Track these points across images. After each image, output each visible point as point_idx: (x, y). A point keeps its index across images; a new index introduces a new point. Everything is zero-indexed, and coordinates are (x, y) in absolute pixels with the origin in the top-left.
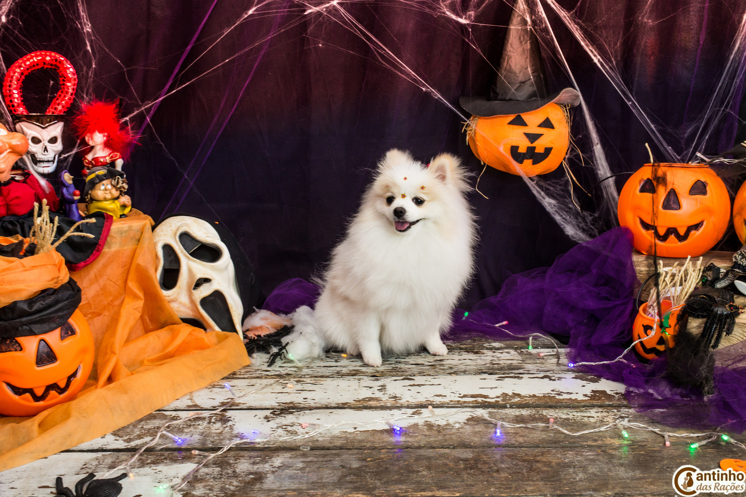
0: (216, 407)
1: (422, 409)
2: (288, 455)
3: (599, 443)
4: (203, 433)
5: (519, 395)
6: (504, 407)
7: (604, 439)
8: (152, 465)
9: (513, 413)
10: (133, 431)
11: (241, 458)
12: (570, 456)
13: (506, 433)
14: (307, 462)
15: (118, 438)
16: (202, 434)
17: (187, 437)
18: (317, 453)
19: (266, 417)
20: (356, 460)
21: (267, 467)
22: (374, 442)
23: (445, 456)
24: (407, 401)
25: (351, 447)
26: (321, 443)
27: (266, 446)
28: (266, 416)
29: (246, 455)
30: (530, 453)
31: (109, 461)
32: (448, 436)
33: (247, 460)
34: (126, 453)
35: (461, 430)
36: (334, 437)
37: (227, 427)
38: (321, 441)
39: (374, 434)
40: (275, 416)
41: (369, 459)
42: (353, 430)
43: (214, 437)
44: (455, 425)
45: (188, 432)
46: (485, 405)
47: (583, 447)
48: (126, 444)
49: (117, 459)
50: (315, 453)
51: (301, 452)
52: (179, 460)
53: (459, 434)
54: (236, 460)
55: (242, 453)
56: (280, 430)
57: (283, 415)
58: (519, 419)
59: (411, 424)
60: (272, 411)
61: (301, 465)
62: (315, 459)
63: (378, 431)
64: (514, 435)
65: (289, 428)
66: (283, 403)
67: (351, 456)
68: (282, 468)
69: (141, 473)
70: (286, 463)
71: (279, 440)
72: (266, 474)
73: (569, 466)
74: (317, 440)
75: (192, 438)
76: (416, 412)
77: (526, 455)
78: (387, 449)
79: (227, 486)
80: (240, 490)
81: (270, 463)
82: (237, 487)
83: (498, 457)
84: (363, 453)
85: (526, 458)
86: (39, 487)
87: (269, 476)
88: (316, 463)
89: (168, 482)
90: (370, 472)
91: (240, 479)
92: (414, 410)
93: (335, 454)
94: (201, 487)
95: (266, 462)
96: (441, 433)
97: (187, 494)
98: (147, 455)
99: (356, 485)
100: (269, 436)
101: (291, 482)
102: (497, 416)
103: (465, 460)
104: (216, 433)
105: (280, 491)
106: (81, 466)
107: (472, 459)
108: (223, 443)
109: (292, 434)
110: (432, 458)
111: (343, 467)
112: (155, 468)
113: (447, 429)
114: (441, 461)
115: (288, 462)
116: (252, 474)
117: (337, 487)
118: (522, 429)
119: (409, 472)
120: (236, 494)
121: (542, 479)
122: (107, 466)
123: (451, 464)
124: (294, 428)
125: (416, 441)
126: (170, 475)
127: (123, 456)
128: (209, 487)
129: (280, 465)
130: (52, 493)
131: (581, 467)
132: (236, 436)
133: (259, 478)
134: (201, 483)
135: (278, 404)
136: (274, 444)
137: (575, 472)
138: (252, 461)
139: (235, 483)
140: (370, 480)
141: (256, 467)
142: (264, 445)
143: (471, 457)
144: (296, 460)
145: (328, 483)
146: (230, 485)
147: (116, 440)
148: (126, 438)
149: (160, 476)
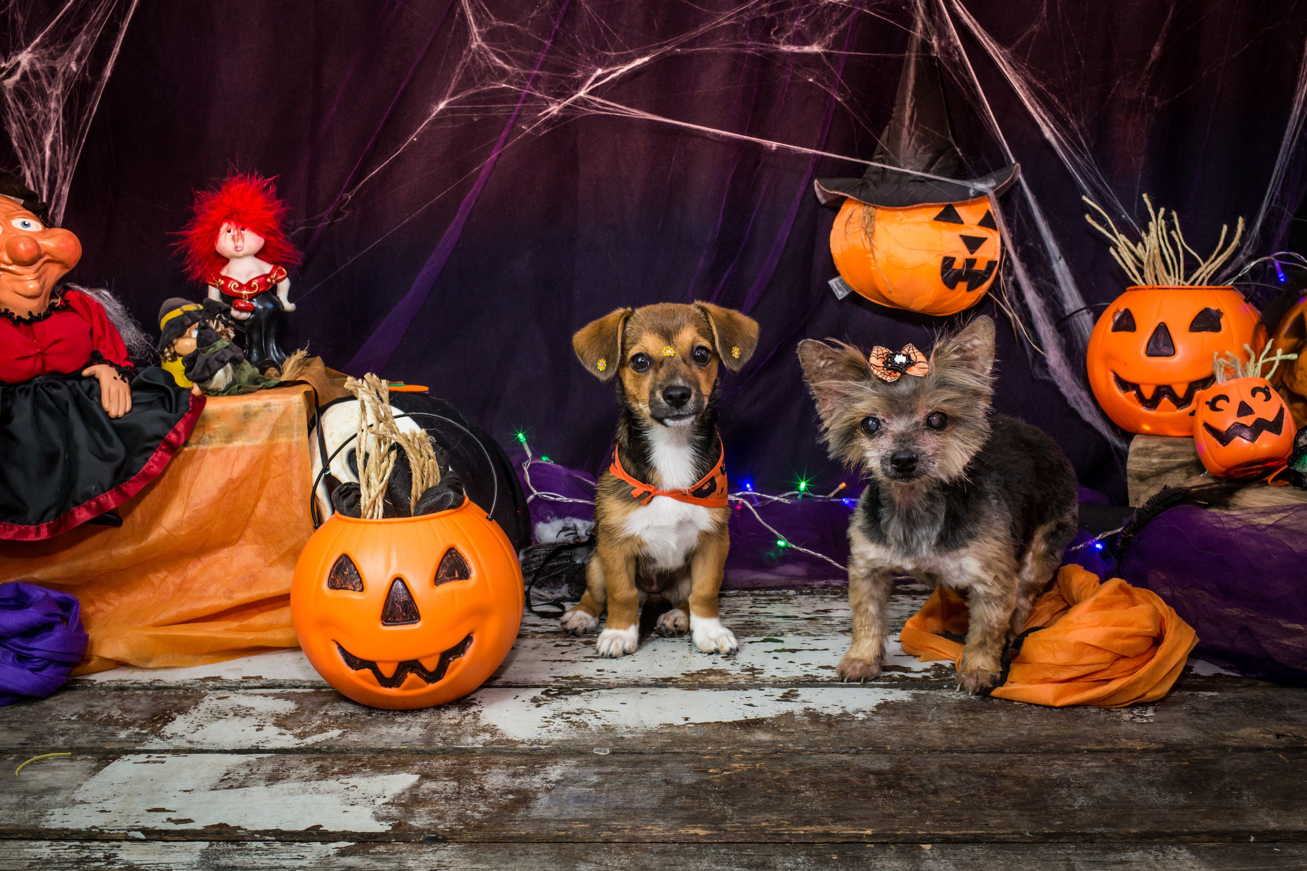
1: (799, 689)
2: (572, 762)
3: (1108, 746)
4: (428, 724)
6: (938, 686)
7: (1116, 740)
8: (341, 776)
10: (309, 720)
11: (493, 767)
12: (1059, 768)
13: (944, 729)
14: (606, 773)
15: (284, 731)
16: (424, 726)
17: (402, 730)
18: (623, 759)
19: (535, 700)
20: (689, 772)
21: (537, 781)
22: (718, 742)
23: (843, 767)
24: (773, 676)
25: (681, 750)
26: (628, 742)
27: (535, 746)
28: (535, 697)
29: (501, 762)
30: (989, 763)
31: (268, 768)
32: (846, 733)
33: (503, 769)
34: (297, 756)
35: (867, 723)
36: (650, 735)
37: (468, 714)
38: (628, 739)
39: (718, 729)
40: (549, 699)
41: (711, 771)
42: (683, 722)
43: (446, 731)
44: (856, 715)
45: (401, 723)
46: (905, 684)
47: (1079, 752)
48: (297, 741)
49: (282, 765)
50: (620, 758)
51: (595, 758)
52: (388, 768)
53: (863, 730)
54: (484, 769)
55: (495, 758)
56: (558, 721)
57: (563, 696)
58: (967, 708)
59: (781, 713)
60: (544, 690)
61: (595, 779)
62: (620, 770)
63: (725, 723)
64: (959, 732)
65: (574, 718)
66: (563, 678)
67: (681, 765)
68: (564, 783)
69: (321, 789)
70: (570, 776)
71: (557, 737)
72: (535, 793)
73: (1059, 785)
74: (622, 738)
75: (410, 733)
76: (789, 693)
77: (983, 765)
78: (742, 753)
79: (469, 812)
80: (491, 818)
81: (542, 776)
82: (485, 813)
83: (934, 768)
84: (700, 760)
85: (983, 770)
86: (149, 811)
87: (540, 795)
88: (621, 775)
89: (368, 804)
90: (714, 792)
91: (492, 800)
92: (786, 690)
93: (654, 761)
94: (423, 814)
95: (536, 773)
96: (834, 729)
97: (400, 824)
98: (333, 759)
99: (691, 813)
100: (539, 730)
101: (578, 807)
102: (928, 700)
103: (878, 773)
104: (450, 725)
105: (559, 821)
106: (220, 776)
107: (890, 771)
108: (463, 741)
109: (579, 726)
110: (821, 768)
111: (667, 782)
112: (346, 781)
113: (844, 721)
114: (837, 773)
115: (574, 773)
116: (511, 792)
117: (657, 817)
118: (972, 722)
119: (782, 791)
120: (484, 827)
121: (1014, 806)
122: (264, 777)
123: (854, 780)
124: (582, 717)
125: (791, 741)
126: (371, 794)
127: (292, 760)
128: (438, 814)
129: (559, 778)
130: (169, 820)
131: (1080, 787)
132: (484, 730)
133: (524, 798)
134: (423, 806)
135: (554, 679)
136: (549, 743)
137: (1070, 796)
138: (511, 770)
139: (483, 808)
140: (715, 806)
141: (518, 780)
142: (531, 745)
143: (887, 768)
144: (586, 770)
145: (643, 809)
146: (474, 812)
147: (281, 734)
148: (299, 731)
149: (354, 794)
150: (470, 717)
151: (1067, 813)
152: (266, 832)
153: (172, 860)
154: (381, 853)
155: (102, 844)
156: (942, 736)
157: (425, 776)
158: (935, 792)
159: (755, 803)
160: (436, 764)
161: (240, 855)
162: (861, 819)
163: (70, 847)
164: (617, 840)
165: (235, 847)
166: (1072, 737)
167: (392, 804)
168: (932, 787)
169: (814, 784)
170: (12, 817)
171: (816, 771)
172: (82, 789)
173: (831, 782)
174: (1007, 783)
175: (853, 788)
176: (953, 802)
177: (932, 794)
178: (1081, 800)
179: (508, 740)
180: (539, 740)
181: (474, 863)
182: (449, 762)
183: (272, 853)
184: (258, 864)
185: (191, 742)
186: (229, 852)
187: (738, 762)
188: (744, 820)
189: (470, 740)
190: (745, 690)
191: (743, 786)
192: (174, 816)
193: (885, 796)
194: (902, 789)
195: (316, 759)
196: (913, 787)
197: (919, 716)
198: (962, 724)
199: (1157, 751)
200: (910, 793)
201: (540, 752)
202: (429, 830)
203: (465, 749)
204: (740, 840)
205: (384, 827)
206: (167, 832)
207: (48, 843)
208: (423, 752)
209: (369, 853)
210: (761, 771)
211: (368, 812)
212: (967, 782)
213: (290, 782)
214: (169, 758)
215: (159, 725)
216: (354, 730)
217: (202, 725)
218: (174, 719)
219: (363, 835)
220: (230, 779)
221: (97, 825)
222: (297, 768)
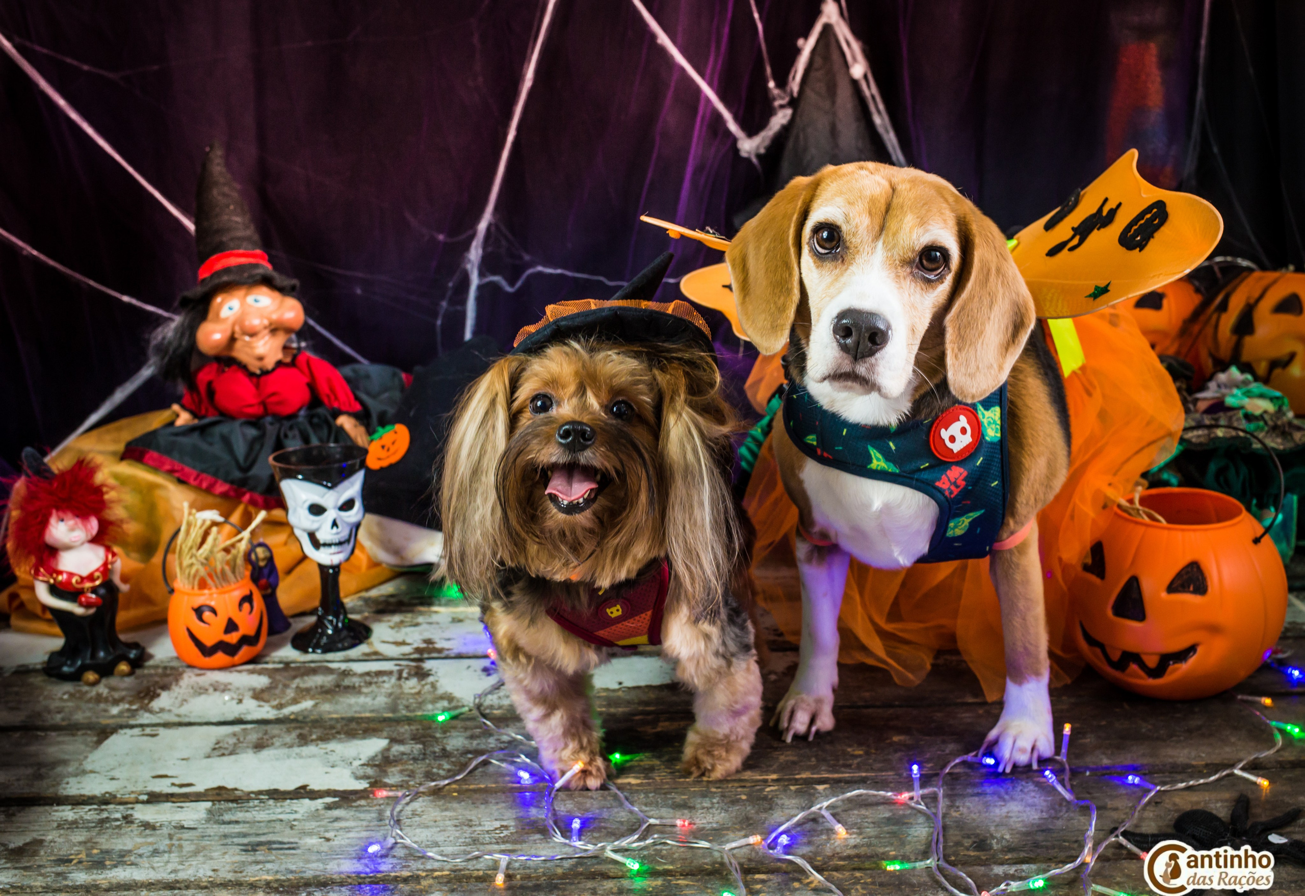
0: (407, 655)
3: (980, 699)
4: (391, 693)
8: (319, 742)
10: (283, 692)
11: (452, 730)
12: (937, 719)
15: (262, 703)
16: (389, 695)
17: (368, 699)
19: (484, 669)
22: (648, 703)
28: (484, 667)
29: (459, 726)
31: (253, 737)
33: (462, 732)
34: (277, 726)
37: (427, 683)
39: (648, 692)
42: (617, 687)
43: (408, 698)
45: (369, 693)
47: (956, 705)
48: (276, 712)
49: (265, 733)
52: (360, 734)
54: (445, 732)
63: (654, 687)
69: (304, 754)
71: (505, 703)
72: (491, 752)
75: (375, 702)
77: (872, 720)
78: (666, 714)
81: (496, 737)
82: (449, 771)
84: (631, 721)
85: (872, 725)
86: (154, 777)
87: (495, 754)
89: (346, 765)
91: (453, 759)
94: (395, 772)
95: (490, 735)
97: (376, 782)
98: (310, 728)
104: (412, 694)
106: (212, 746)
108: (422, 708)
112: (324, 746)
116: (470, 752)
118: (868, 680)
121: (896, 752)
122: (251, 745)
126: (348, 756)
127: (274, 730)
128: (409, 772)
130: (173, 784)
134: (395, 766)
136: (500, 707)
138: (468, 733)
139: (446, 766)
141: (475, 742)
147: (260, 706)
148: (275, 703)
149: (333, 758)
150: (428, 688)
152: (260, 792)
153: (182, 818)
154: (360, 806)
155: (118, 807)
157: (393, 741)
160: (402, 730)
161: (241, 811)
163: (90, 810)
165: (235, 805)
167: (368, 765)
170: (31, 785)
172: (89, 760)
176: (846, 751)
177: (828, 745)
178: (952, 746)
179: (463, 706)
180: (490, 707)
181: (442, 811)
183: (269, 809)
184: (258, 819)
185: (179, 716)
186: (230, 809)
187: (665, 721)
188: (671, 771)
189: (430, 707)
192: (177, 781)
195: (295, 728)
198: (860, 682)
202: (402, 786)
203: (426, 716)
205: (362, 785)
206: (172, 795)
207: (69, 807)
208: (390, 719)
209: (352, 806)
211: (347, 772)
213: (276, 748)
214: (162, 731)
215: (146, 701)
216: (325, 701)
217: (185, 700)
218: (158, 695)
219: (345, 792)
220: (220, 747)
221: (109, 790)
222: (279, 736)
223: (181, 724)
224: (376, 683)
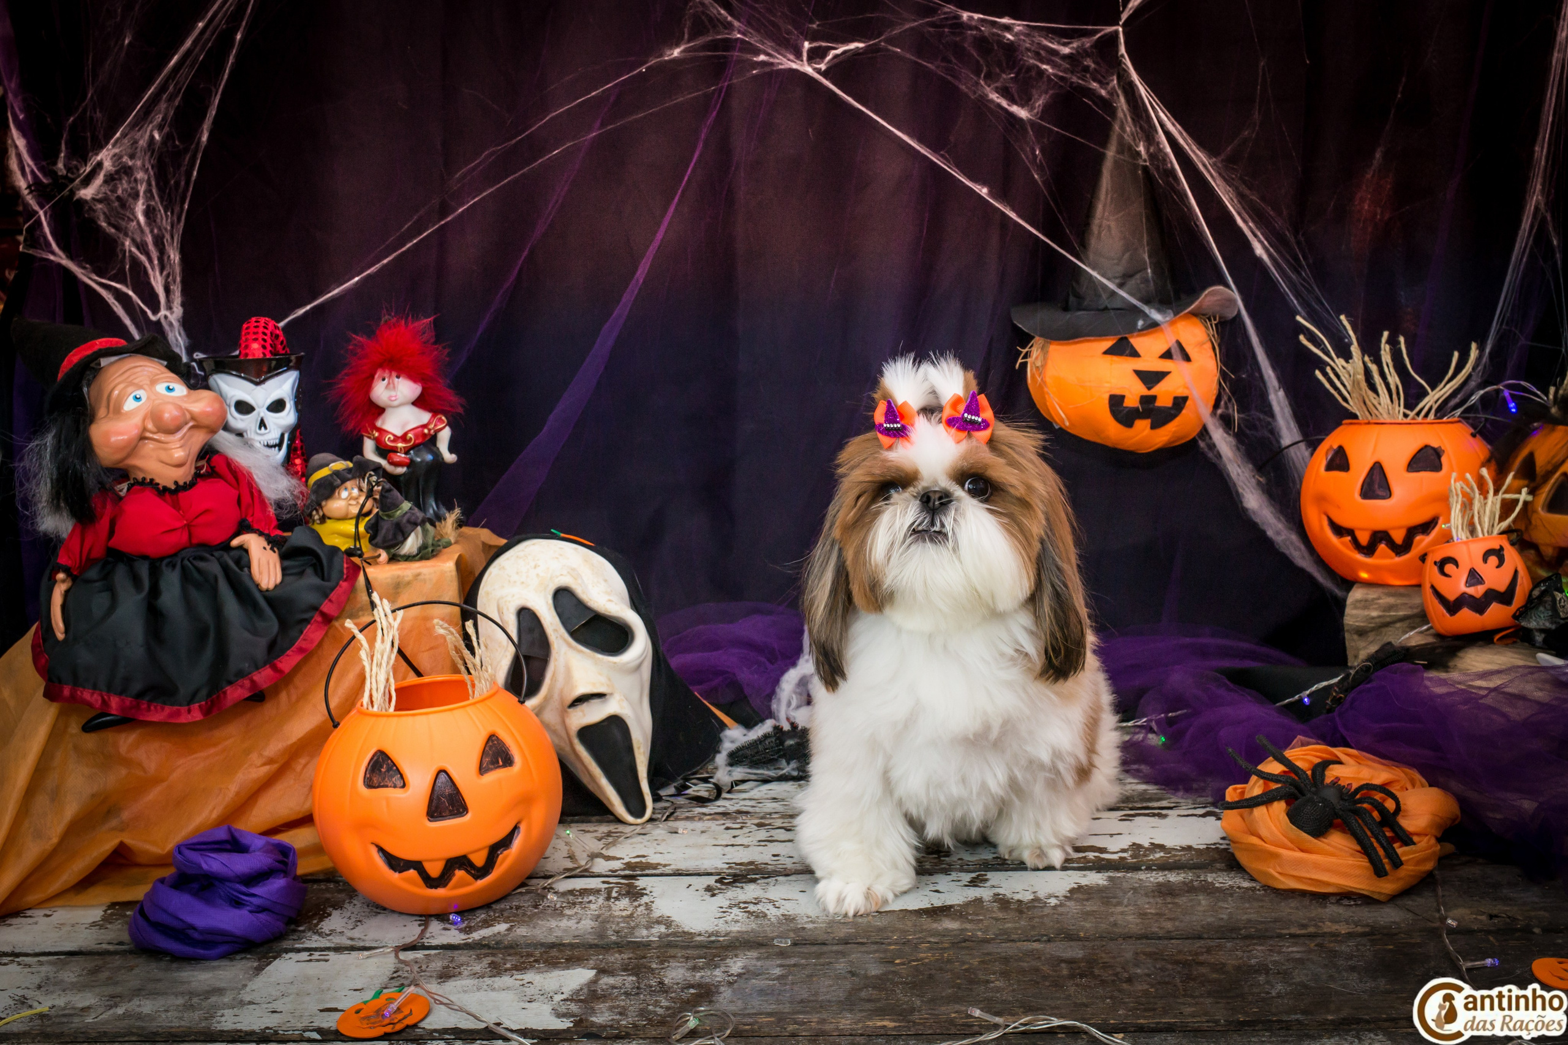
0: (617, 871)
1: (988, 873)
2: (753, 954)
3: (1310, 930)
4: (598, 916)
5: (1161, 847)
6: (1136, 868)
7: (1320, 924)
8: (514, 972)
9: (1152, 879)
11: (671, 961)
12: (1258, 953)
13: (1140, 914)
14: (788, 966)
15: (448, 927)
16: (597, 918)
17: (572, 923)
18: (806, 951)
19: (709, 889)
20: (875, 962)
21: (718, 974)
22: (904, 931)
23: (1033, 955)
24: (959, 859)
25: (865, 940)
26: (809, 933)
27: (713, 938)
28: (709, 886)
29: (679, 955)
30: (1186, 949)
31: (437, 965)
32: (1037, 920)
33: (682, 962)
34: (465, 952)
35: (1059, 908)
36: (832, 923)
37: (640, 905)
38: (810, 930)
39: (904, 918)
40: (723, 887)
41: (897, 961)
43: (618, 923)
44: (1048, 901)
45: (572, 916)
46: (1100, 866)
47: (1281, 936)
48: (463, 936)
49: (452, 961)
50: (801, 950)
51: (778, 950)
52: (562, 963)
53: (1056, 916)
54: (662, 962)
55: (672, 952)
56: (735, 910)
57: (738, 885)
58: (1165, 891)
59: (969, 899)
60: (717, 877)
61: (777, 971)
62: (803, 961)
63: (910, 911)
64: (1155, 917)
65: (752, 908)
66: (737, 864)
67: (866, 956)
68: (745, 976)
69: (496, 986)
70: (751, 968)
71: (736, 928)
72: (717, 987)
73: (1257, 972)
74: (804, 928)
75: (580, 926)
76: (977, 877)
77: (1180, 952)
78: (929, 942)
79: (650, 1007)
80: (674, 1013)
81: (723, 969)
82: (668, 1008)
83: (1129, 955)
84: (886, 951)
85: (1180, 957)
86: (321, 1011)
87: (722, 989)
88: (804, 967)
89: (546, 1001)
90: (901, 983)
91: (673, 995)
92: (974, 875)
93: (837, 952)
94: (604, 1010)
95: (716, 967)
96: (1024, 916)
97: (581, 1021)
98: (504, 955)
99: (878, 1005)
100: (716, 922)
101: (762, 1001)
102: (1124, 884)
103: (1070, 962)
104: (622, 917)
105: (744, 1015)
106: (389, 974)
107: (1082, 959)
108: (637, 934)
109: (757, 917)
110: (1011, 957)
111: (853, 974)
112: (520, 977)
113: (1035, 907)
114: (1028, 962)
115: (755, 966)
116: (692, 986)
117: (844, 1009)
118: (1170, 906)
119: (971, 982)
120: (668, 1022)
121: (1210, 994)
122: (434, 974)
123: (1046, 969)
124: (760, 907)
125: (980, 930)
126: (548, 990)
127: (461, 957)
128: (619, 1010)
129: (740, 971)
131: (1279, 973)
132: (658, 922)
133: (706, 993)
134: (603, 1002)
135: (727, 866)
136: (727, 934)
137: (1268, 982)
138: (690, 964)
139: (664, 1003)
140: (902, 997)
141: (699, 974)
142: (709, 937)
143: (1080, 956)
144: (768, 963)
145: (829, 1001)
146: (655, 1007)
147: (445, 929)
148: (464, 925)
149: (530, 991)
150: (642, 908)
151: (1263, 1000)
152: (445, 1031)
156: (1138, 921)
157: (602, 971)
158: (1129, 980)
159: (944, 994)
160: (611, 959)
162: (1053, 1008)
164: (804, 1034)
166: (1276, 921)
167: (571, 1000)
168: (1126, 975)
169: (1005, 974)
170: (181, 1018)
171: (1006, 960)
172: (248, 989)
173: (1023, 972)
174: (1203, 970)
175: (1045, 978)
176: (1147, 990)
177: (1125, 982)
178: (1279, 987)
179: (684, 932)
180: (717, 932)
182: (626, 956)
185: (352, 939)
187: (925, 952)
188: (933, 1012)
189: (645, 932)
190: (931, 874)
191: (931, 976)
193: (1077, 985)
194: (1095, 977)
195: (486, 955)
196: (1107, 975)
197: (1114, 901)
198: (1160, 908)
199: (1363, 935)
200: (1103, 982)
201: (718, 945)
202: (611, 1026)
203: (640, 942)
204: (929, 1032)
205: (565, 1024)
208: (596, 946)
210: (949, 961)
211: (547, 1008)
212: (1162, 969)
213: (462, 979)
214: (332, 956)
215: (315, 922)
216: (521, 922)
217: (359, 921)
218: (330, 915)
219: (544, 1031)
220: (399, 976)
221: (270, 1026)
222: (467, 965)
223: (353, 948)
224: (581, 902)
